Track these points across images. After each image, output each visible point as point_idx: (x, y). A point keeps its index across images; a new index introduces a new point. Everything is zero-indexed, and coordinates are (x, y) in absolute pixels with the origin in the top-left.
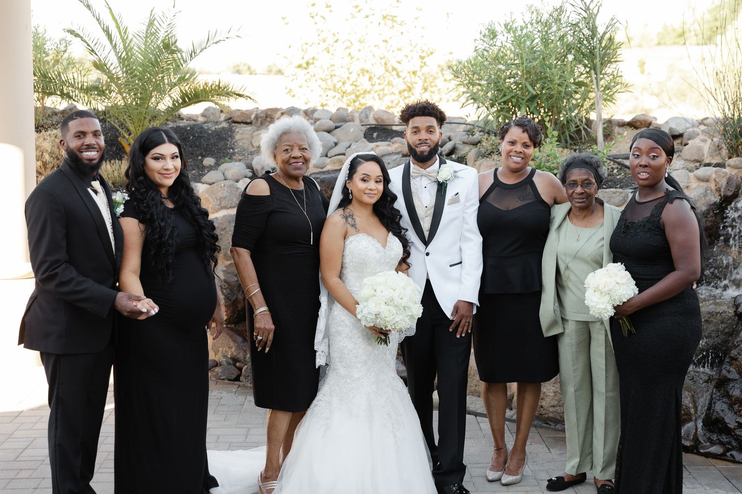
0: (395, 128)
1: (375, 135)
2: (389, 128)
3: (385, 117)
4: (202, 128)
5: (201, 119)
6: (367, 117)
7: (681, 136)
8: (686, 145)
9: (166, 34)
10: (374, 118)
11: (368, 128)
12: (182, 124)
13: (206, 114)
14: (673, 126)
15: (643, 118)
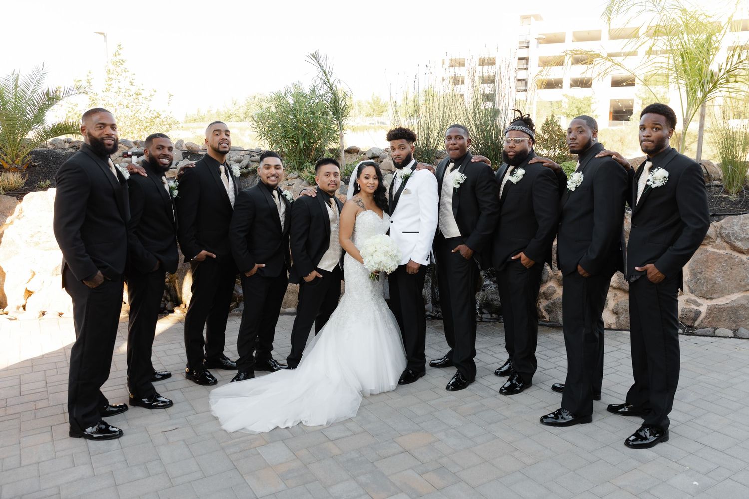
0: (200, 153)
1: (189, 157)
2: (196, 152)
3: (193, 146)
4: (55, 152)
5: (51, 147)
6: (181, 146)
7: (378, 157)
8: (381, 162)
9: (35, 87)
10: (187, 147)
11: (183, 153)
12: (38, 149)
13: (54, 143)
14: (374, 152)
15: (354, 148)
